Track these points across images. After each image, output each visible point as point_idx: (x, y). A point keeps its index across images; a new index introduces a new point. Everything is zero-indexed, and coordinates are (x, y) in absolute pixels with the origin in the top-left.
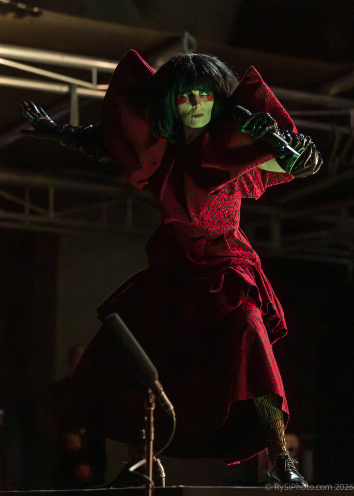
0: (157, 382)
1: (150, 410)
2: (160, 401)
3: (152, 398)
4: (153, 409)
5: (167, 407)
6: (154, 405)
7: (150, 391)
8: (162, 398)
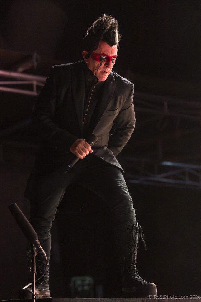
0: (37, 241)
1: (34, 256)
2: (39, 251)
3: (34, 249)
4: (35, 255)
5: (43, 254)
6: (36, 253)
7: (34, 245)
8: (40, 249)
